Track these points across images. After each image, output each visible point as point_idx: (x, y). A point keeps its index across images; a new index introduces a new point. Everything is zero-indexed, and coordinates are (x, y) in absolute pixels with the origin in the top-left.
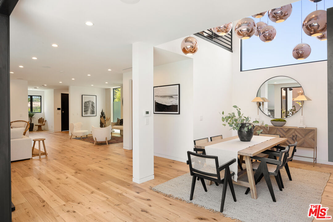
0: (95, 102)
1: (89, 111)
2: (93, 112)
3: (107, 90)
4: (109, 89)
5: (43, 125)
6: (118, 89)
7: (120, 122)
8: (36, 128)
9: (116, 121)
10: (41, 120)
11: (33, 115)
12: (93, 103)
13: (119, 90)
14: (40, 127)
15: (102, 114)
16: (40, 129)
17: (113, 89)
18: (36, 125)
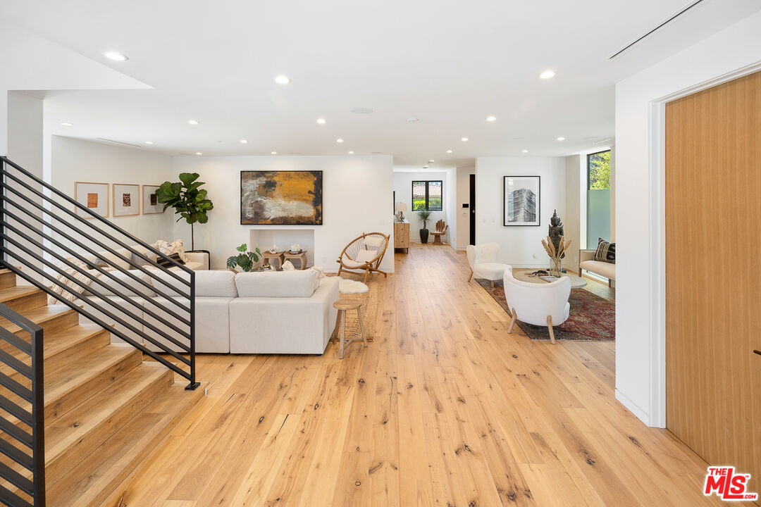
0: (536, 193)
1: (522, 215)
2: (531, 216)
3: (571, 161)
4: (574, 156)
5: (442, 234)
6: (602, 155)
7: (609, 254)
8: (431, 238)
9: (594, 247)
10: (440, 225)
11: (427, 216)
12: (532, 194)
13: (605, 158)
14: (437, 236)
15: (555, 222)
16: (438, 240)
17: (588, 156)
18: (431, 234)
